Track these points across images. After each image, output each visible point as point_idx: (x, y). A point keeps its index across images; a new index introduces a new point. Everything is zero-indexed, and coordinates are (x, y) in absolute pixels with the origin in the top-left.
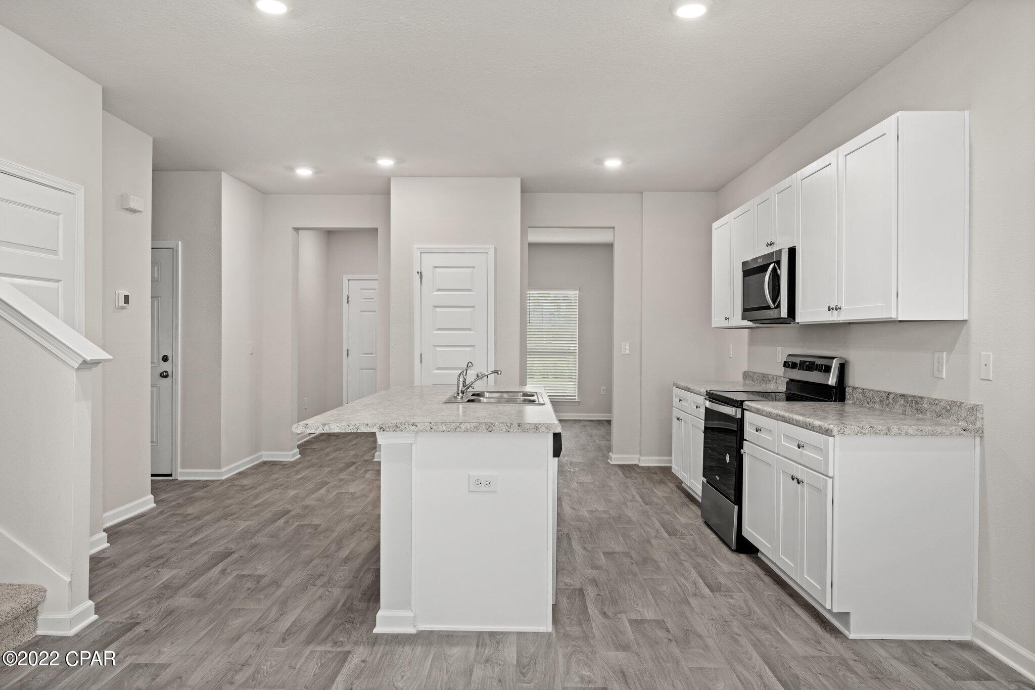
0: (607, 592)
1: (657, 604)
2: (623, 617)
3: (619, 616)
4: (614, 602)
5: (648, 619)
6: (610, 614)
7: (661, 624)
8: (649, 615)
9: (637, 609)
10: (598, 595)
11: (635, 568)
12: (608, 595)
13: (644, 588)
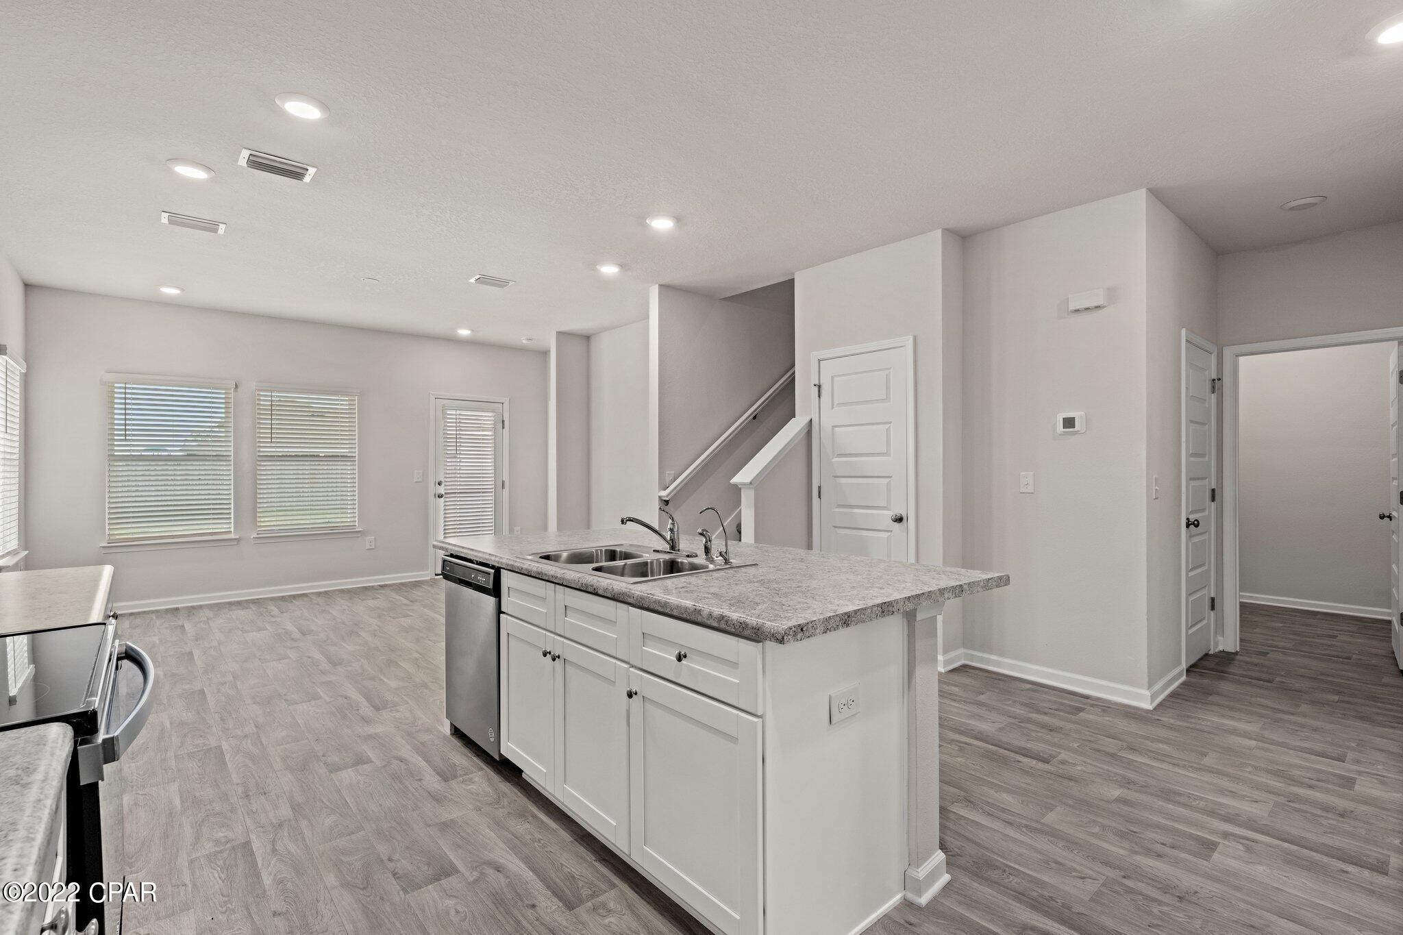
0: (410, 788)
1: (339, 791)
2: (379, 763)
3: (384, 763)
4: (395, 777)
5: (349, 770)
6: (396, 762)
7: (334, 768)
8: (348, 775)
9: (365, 777)
10: (420, 780)
11: (383, 849)
12: (407, 783)
13: (360, 811)
